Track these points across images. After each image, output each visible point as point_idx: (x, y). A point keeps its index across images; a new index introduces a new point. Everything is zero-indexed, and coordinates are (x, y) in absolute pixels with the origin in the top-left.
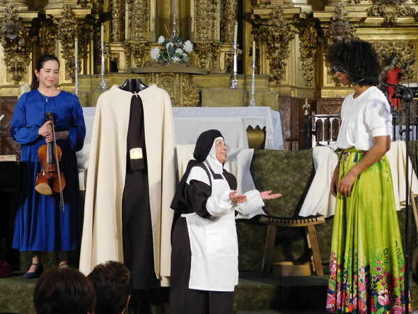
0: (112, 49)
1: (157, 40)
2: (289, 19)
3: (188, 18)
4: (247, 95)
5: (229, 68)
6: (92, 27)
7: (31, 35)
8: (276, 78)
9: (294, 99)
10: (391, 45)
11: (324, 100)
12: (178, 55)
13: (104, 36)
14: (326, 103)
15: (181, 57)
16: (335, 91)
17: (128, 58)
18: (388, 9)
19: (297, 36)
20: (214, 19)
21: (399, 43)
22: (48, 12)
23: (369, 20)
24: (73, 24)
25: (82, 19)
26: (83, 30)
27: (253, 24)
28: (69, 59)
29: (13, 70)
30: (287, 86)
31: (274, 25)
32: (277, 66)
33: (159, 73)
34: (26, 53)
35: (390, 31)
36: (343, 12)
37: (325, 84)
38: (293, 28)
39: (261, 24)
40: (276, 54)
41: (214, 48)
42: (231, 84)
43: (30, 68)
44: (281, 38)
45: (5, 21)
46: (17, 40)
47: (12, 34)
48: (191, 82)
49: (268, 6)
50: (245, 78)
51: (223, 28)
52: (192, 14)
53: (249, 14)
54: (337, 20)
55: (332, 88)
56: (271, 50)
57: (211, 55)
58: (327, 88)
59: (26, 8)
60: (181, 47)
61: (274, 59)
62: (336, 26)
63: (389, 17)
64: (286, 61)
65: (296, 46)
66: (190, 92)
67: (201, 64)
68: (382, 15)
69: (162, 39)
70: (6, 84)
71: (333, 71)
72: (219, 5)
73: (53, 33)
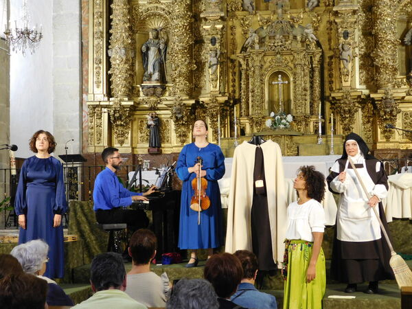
0: (241, 121)
1: (270, 115)
2: (354, 99)
3: (289, 101)
4: (329, 148)
5: (316, 131)
7: (191, 114)
11: (379, 150)
12: (283, 124)
13: (236, 114)
14: (381, 152)
15: (285, 125)
16: (386, 144)
17: (252, 126)
19: (360, 109)
20: (306, 100)
22: (201, 99)
23: (407, 98)
24: (216, 106)
25: (222, 103)
26: (223, 110)
27: (331, 103)
28: (214, 128)
29: (180, 136)
31: (345, 103)
32: (347, 129)
33: (271, 135)
34: (188, 125)
36: (390, 93)
37: (379, 140)
38: (357, 105)
39: (336, 103)
40: (346, 122)
41: (306, 118)
42: (318, 141)
44: (350, 111)
45: (175, 106)
46: (182, 117)
47: (179, 113)
48: (292, 141)
49: (341, 91)
50: (327, 137)
51: (311, 106)
52: (292, 98)
53: (328, 97)
54: (386, 98)
55: (384, 142)
56: (343, 119)
57: (304, 123)
58: (381, 142)
59: (188, 97)
60: (285, 119)
61: (345, 125)
62: (385, 102)
64: (353, 126)
65: (359, 116)
66: (291, 147)
67: (298, 129)
69: (272, 114)
70: (176, 145)
71: (385, 132)
72: (309, 91)
73: (205, 112)
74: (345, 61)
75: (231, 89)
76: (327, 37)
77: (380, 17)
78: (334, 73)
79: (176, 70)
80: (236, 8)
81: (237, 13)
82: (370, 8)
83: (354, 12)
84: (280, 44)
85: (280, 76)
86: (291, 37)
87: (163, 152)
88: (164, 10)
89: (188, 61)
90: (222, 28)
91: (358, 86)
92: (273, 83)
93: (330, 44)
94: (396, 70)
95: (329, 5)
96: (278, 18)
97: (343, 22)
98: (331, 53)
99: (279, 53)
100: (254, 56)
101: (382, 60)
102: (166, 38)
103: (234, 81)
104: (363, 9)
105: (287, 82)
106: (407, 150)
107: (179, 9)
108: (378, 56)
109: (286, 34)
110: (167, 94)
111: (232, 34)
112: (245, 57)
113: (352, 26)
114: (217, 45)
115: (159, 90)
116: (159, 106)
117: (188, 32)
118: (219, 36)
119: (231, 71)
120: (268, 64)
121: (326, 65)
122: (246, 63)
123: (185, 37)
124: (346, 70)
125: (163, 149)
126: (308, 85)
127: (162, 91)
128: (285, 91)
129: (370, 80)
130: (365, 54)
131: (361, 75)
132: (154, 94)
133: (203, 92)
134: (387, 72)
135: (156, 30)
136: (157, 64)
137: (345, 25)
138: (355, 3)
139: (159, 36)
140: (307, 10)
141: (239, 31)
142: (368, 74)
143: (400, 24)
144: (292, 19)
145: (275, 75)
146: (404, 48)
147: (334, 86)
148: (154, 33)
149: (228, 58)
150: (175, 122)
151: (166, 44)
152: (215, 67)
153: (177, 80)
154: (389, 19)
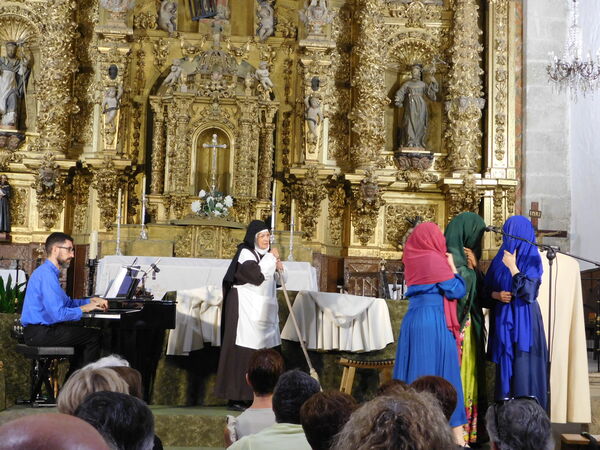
0: (151, 200)
1: (198, 194)
2: (323, 180)
3: (226, 175)
4: (282, 251)
6: (127, 178)
7: (67, 183)
8: (307, 235)
9: (324, 256)
10: (414, 209)
11: (351, 258)
12: (218, 209)
14: (353, 261)
16: (361, 250)
17: (167, 209)
18: (413, 175)
19: (327, 196)
20: (252, 176)
21: (421, 207)
23: (397, 185)
24: (112, 174)
25: (122, 171)
26: (121, 180)
27: (284, 182)
28: (105, 209)
29: (46, 215)
30: (318, 243)
31: (309, 185)
32: (309, 224)
33: (200, 226)
34: (60, 201)
35: (413, 196)
36: (374, 175)
37: (352, 243)
38: (324, 189)
39: (295, 183)
40: (308, 213)
41: (252, 203)
43: (62, 216)
44: (315, 198)
45: (43, 168)
46: (53, 187)
47: (49, 181)
48: (230, 236)
49: (303, 167)
50: (280, 234)
51: (258, 189)
52: (232, 170)
53: (281, 173)
54: (368, 182)
55: (358, 247)
56: (302, 208)
57: (248, 210)
58: (354, 247)
59: (64, 156)
60: (222, 202)
61: (306, 217)
62: (366, 189)
63: (413, 182)
64: (316, 219)
65: (325, 204)
66: (228, 246)
67: (240, 218)
68: (407, 180)
69: (202, 193)
70: (37, 230)
71: (360, 231)
72: (257, 163)
73: (88, 182)
74: (312, 122)
75: (132, 148)
76: (283, 82)
77: (364, 62)
78: (290, 138)
79: (47, 111)
80: (147, 24)
81: (149, 32)
82: (349, 47)
83: (328, 51)
84: (219, 87)
85: (215, 136)
86: (235, 79)
87: (14, 240)
88: (29, 13)
89: (67, 99)
90: (128, 54)
91: (325, 161)
92: (204, 145)
93: (287, 94)
94: (382, 142)
95: (289, 36)
96: (212, 48)
97: (312, 65)
98: (288, 108)
99: (216, 101)
100: (178, 102)
101: (364, 126)
102: (29, 58)
103: (137, 136)
104: (338, 47)
105: (225, 146)
106: (389, 260)
107: (57, 16)
108: (357, 118)
109: (226, 73)
110: (26, 147)
111: (138, 64)
112: (162, 101)
113: (326, 71)
114: (119, 79)
115: (14, 140)
116: (12, 166)
117: (70, 54)
118: (123, 66)
119: (133, 120)
120: (198, 116)
121: (280, 125)
122: (163, 110)
123: (66, 60)
124: (312, 136)
125: (14, 236)
126: (256, 154)
127: (19, 143)
128: (221, 159)
129: (342, 153)
130: (337, 114)
131: (331, 144)
132: (6, 145)
133: (86, 149)
134: (370, 144)
135: (14, 44)
136: (13, 98)
137: (314, 69)
138: (328, 37)
139: (19, 54)
140: (257, 39)
141: (149, 59)
142: (340, 144)
143: (389, 75)
144: (234, 51)
145: (208, 134)
146: (392, 110)
147: (289, 158)
148: (11, 48)
149: (131, 100)
150: (38, 193)
151: (29, 68)
152: (113, 112)
153: (48, 127)
154: (377, 67)
